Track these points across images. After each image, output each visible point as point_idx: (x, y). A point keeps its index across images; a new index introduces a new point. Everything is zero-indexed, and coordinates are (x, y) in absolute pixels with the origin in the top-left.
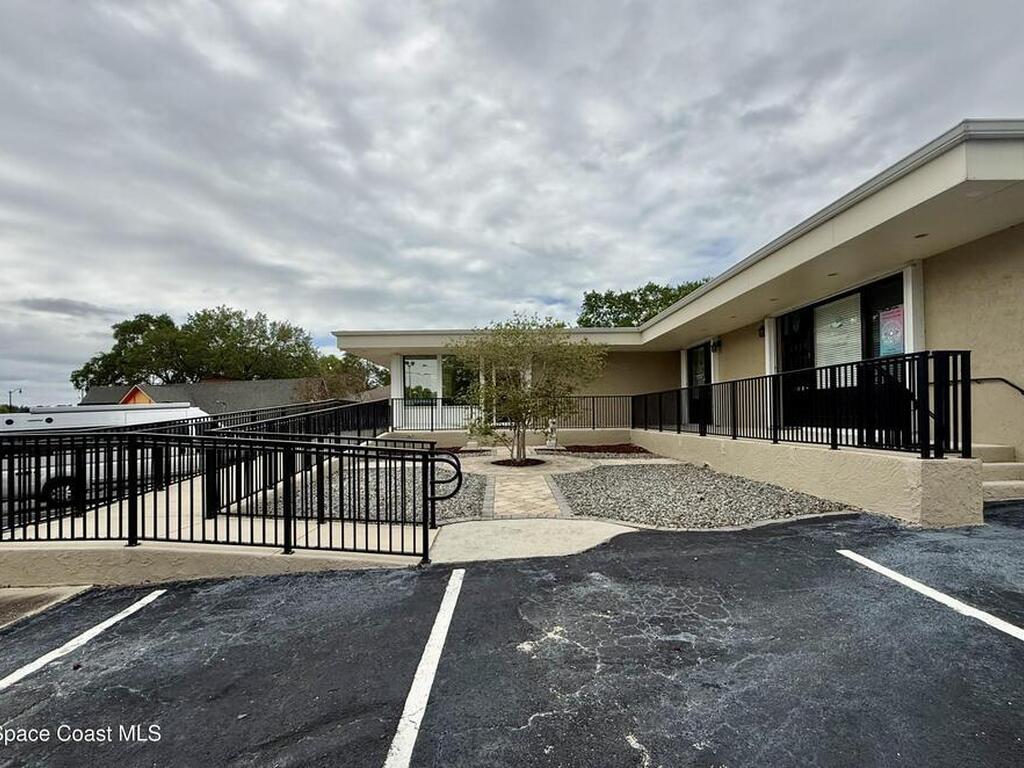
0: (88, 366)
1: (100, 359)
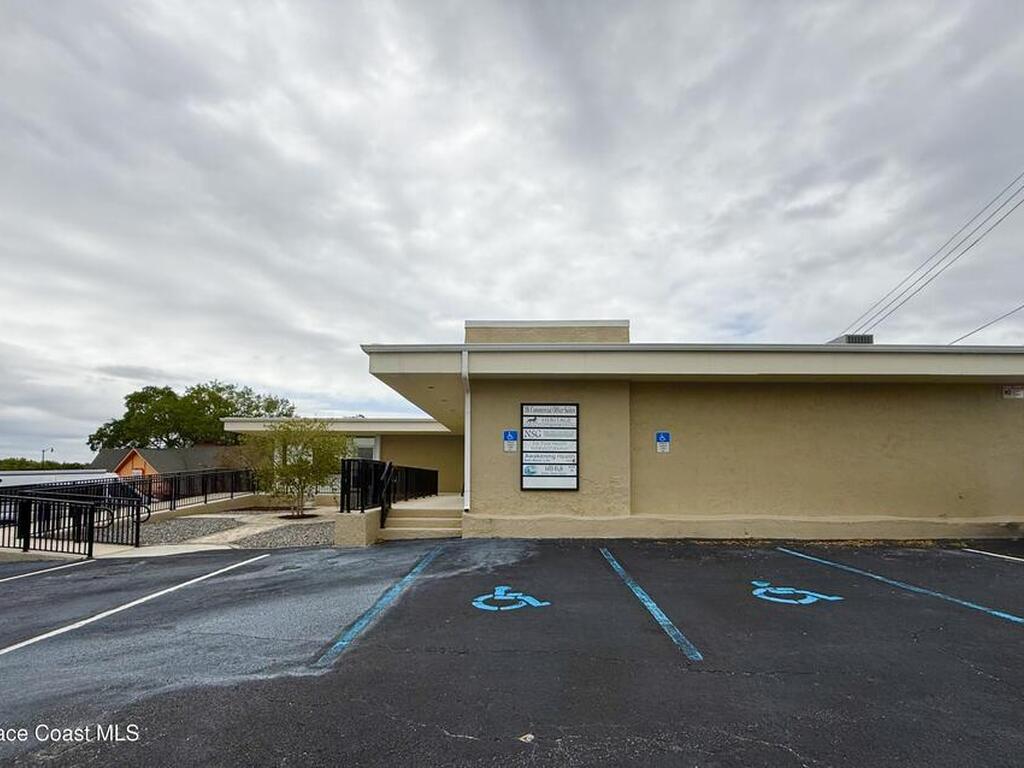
0: (101, 431)
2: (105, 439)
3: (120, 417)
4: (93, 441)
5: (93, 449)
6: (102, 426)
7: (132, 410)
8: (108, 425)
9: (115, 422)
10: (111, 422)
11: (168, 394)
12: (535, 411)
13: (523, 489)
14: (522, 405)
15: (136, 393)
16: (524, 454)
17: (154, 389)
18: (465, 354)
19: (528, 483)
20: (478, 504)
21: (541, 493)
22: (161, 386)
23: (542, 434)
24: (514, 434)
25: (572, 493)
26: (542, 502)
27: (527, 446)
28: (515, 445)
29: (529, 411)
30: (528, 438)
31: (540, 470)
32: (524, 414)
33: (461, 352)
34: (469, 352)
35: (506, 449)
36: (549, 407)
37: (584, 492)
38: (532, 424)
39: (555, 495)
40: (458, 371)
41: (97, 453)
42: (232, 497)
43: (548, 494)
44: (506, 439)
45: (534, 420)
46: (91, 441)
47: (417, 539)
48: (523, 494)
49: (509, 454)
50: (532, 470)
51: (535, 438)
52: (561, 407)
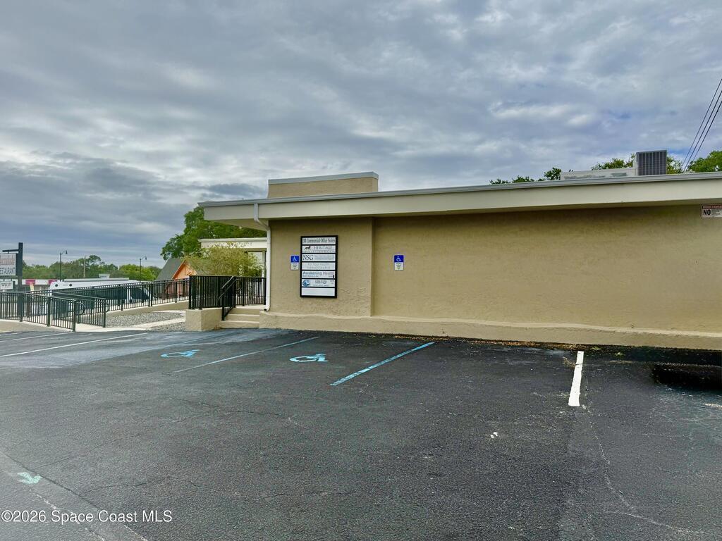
0: (168, 244)
2: (173, 250)
3: (181, 233)
4: (165, 252)
7: (189, 227)
9: (178, 237)
12: (310, 241)
13: (301, 296)
14: (302, 237)
16: (303, 272)
18: (256, 206)
19: (305, 292)
20: (275, 306)
21: (313, 299)
23: (314, 257)
24: (297, 257)
25: (333, 300)
26: (314, 305)
27: (305, 266)
28: (297, 265)
29: (306, 241)
30: (305, 260)
31: (312, 283)
32: (303, 243)
33: (254, 204)
34: (259, 204)
35: (292, 268)
36: (318, 238)
37: (341, 299)
38: (308, 251)
39: (321, 300)
43: (317, 300)
44: (292, 261)
45: (309, 248)
46: (163, 252)
47: (241, 328)
48: (302, 300)
49: (294, 272)
50: (307, 283)
51: (309, 260)
52: (326, 239)
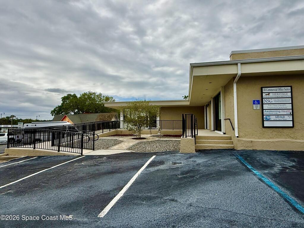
0: (55, 109)
1: (58, 107)
2: (56, 112)
3: (60, 105)
4: (53, 112)
5: (52, 115)
6: (55, 108)
7: (64, 102)
8: (57, 107)
9: (59, 106)
10: (57, 106)
11: (75, 96)
12: (269, 90)
13: (264, 127)
14: (262, 88)
15: (65, 96)
16: (264, 111)
17: (70, 95)
18: (239, 65)
19: (266, 124)
20: (241, 134)
21: (273, 129)
22: (72, 94)
23: (273, 101)
24: (258, 101)
25: (290, 129)
26: (274, 133)
27: (265, 107)
28: (259, 107)
29: (265, 90)
30: (265, 103)
31: (273, 118)
32: (263, 92)
33: (237, 64)
34: (241, 64)
35: (255, 108)
36: (276, 88)
37: (297, 129)
38: (267, 96)
39: (281, 130)
40: (236, 73)
41: (54, 117)
42: (110, 131)
43: (277, 130)
44: (254, 104)
45: (269, 94)
46: (52, 113)
47: (212, 150)
48: (264, 129)
49: (256, 111)
50: (268, 118)
51: (269, 103)
52: (282, 88)
